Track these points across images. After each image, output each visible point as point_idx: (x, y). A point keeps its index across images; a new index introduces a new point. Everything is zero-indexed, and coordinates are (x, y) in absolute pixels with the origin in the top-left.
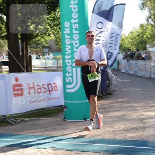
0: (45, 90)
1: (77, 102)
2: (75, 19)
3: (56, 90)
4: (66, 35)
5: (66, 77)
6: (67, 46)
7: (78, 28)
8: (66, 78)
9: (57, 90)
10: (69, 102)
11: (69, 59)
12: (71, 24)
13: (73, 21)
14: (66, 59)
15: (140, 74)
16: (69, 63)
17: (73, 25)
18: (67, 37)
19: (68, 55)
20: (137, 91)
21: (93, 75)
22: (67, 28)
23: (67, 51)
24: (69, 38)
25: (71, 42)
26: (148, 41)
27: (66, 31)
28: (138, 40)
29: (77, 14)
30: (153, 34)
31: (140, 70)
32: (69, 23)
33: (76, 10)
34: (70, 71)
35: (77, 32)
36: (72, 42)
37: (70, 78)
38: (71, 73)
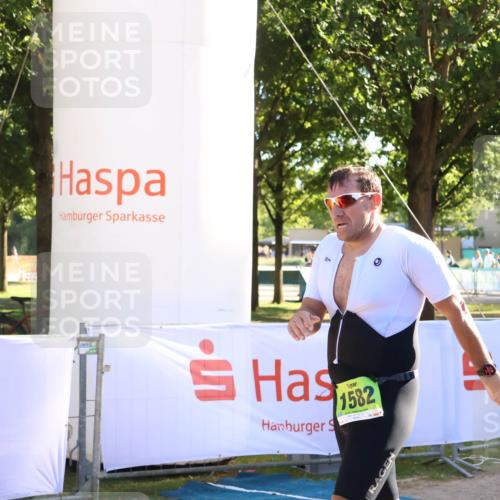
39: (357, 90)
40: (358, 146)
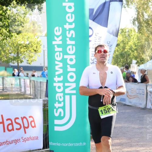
0: (18, 127)
1: (70, 145)
2: (70, 24)
3: (33, 127)
4: (56, 46)
5: (55, 108)
6: (56, 63)
7: (74, 36)
8: (55, 110)
9: (35, 126)
10: (59, 144)
11: (59, 82)
12: (64, 30)
13: (67, 26)
14: (55, 82)
15: (130, 102)
16: (59, 87)
17: (67, 32)
18: (57, 49)
19: (59, 76)
20: (134, 128)
21: (107, 108)
22: (58, 37)
23: (57, 71)
24: (60, 52)
25: (63, 57)
26: (132, 53)
27: (56, 41)
28: (118, 51)
29: (73, 15)
30: (139, 44)
31: (130, 97)
32: (60, 28)
33: (72, 10)
34: (61, 100)
35: (73, 42)
36: (66, 57)
37: (60, 110)
38: (62, 103)
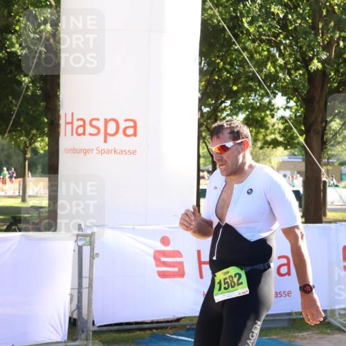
39: (269, 64)
40: (270, 103)
